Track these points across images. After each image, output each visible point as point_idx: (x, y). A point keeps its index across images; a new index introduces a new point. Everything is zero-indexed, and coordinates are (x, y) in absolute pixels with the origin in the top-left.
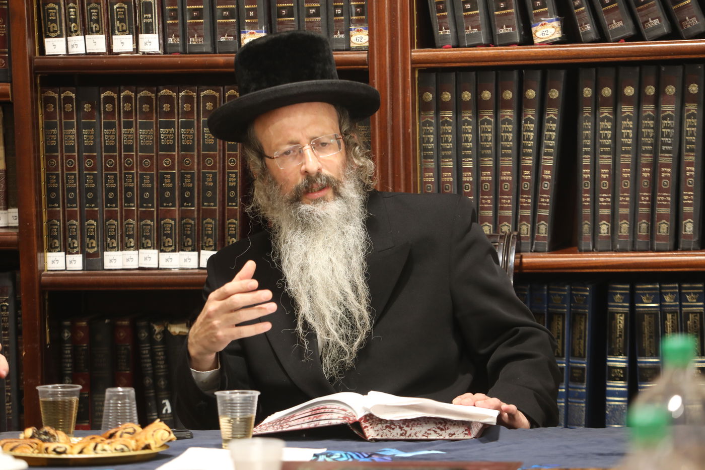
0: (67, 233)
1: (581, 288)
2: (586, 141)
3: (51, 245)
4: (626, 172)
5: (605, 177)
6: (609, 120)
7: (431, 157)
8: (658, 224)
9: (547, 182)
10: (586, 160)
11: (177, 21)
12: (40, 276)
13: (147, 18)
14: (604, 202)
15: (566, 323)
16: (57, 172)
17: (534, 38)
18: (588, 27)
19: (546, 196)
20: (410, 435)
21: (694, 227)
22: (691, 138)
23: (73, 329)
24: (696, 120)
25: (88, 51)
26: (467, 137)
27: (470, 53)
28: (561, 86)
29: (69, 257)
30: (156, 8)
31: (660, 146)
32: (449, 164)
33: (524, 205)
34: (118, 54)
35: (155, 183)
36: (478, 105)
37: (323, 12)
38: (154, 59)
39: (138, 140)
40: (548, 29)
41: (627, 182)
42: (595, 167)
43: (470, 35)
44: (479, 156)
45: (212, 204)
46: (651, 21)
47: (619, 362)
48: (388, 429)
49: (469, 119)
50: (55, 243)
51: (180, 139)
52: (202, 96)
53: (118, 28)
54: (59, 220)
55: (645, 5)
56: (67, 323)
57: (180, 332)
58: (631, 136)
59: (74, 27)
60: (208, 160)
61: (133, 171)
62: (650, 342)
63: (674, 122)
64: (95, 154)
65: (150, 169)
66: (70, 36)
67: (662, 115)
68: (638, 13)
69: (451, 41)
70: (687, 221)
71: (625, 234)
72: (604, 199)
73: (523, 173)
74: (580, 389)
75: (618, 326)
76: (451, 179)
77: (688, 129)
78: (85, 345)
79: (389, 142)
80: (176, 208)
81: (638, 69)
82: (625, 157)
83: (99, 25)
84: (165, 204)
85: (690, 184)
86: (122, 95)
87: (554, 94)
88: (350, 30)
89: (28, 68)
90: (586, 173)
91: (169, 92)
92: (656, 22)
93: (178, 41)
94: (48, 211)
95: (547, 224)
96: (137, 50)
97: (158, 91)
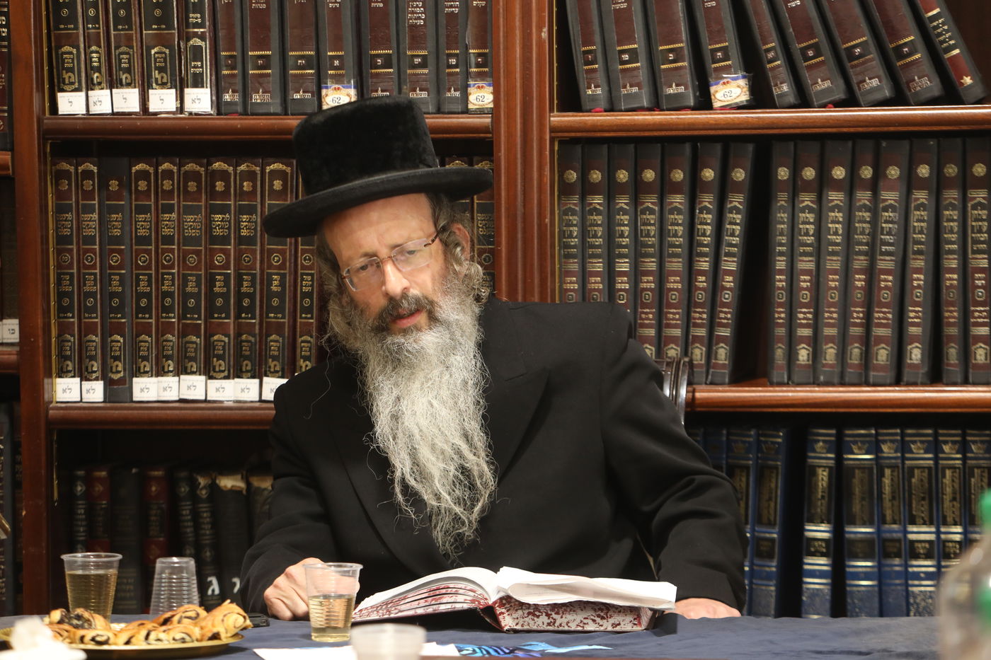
0: (84, 352)
1: (771, 432)
2: (781, 238)
3: (62, 368)
4: (833, 280)
5: (805, 286)
6: (811, 210)
7: (574, 256)
8: (875, 348)
9: (728, 292)
10: (781, 264)
11: (236, 72)
12: (47, 410)
13: (195, 67)
14: (804, 319)
15: (751, 479)
16: (72, 271)
17: (713, 101)
18: (785, 88)
19: (727, 310)
20: (561, 625)
21: (922, 354)
22: (920, 236)
23: (89, 481)
24: (926, 213)
25: (115, 110)
26: (622, 231)
27: (629, 120)
28: (749, 164)
29: (86, 385)
30: (208, 54)
31: (879, 245)
32: (598, 266)
33: (697, 321)
34: (156, 114)
35: (203, 287)
36: (637, 189)
37: (431, 61)
38: (205, 121)
39: (181, 229)
40: (732, 89)
41: (835, 293)
42: (792, 273)
43: (629, 96)
44: (637, 255)
45: (280, 315)
46: (868, 81)
47: (819, 531)
48: (530, 616)
49: (625, 207)
50: (68, 365)
51: (238, 229)
52: (267, 171)
53: (156, 79)
54: (73, 336)
55: (861, 60)
56: (81, 473)
57: (233, 486)
58: (840, 232)
59: (97, 77)
60: (275, 256)
61: (174, 271)
62: (862, 505)
63: (897, 215)
64: (123, 247)
65: (197, 268)
66: (92, 89)
67: (881, 205)
68: (851, 70)
69: (603, 103)
70: (914, 346)
71: (830, 362)
72: (804, 315)
73: (696, 279)
74: (769, 566)
75: (820, 484)
76: (601, 286)
77: (916, 224)
78: (104, 502)
79: (520, 236)
80: (231, 321)
81: (850, 144)
82: (832, 260)
83: (131, 75)
84: (216, 315)
85: (917, 297)
86: (161, 168)
87: (738, 175)
88: (468, 86)
89: (36, 132)
90: (780, 281)
91: (224, 166)
92: (875, 82)
93: (237, 98)
94: (58, 322)
95: (728, 348)
96: (181, 109)
97: (209, 164)
